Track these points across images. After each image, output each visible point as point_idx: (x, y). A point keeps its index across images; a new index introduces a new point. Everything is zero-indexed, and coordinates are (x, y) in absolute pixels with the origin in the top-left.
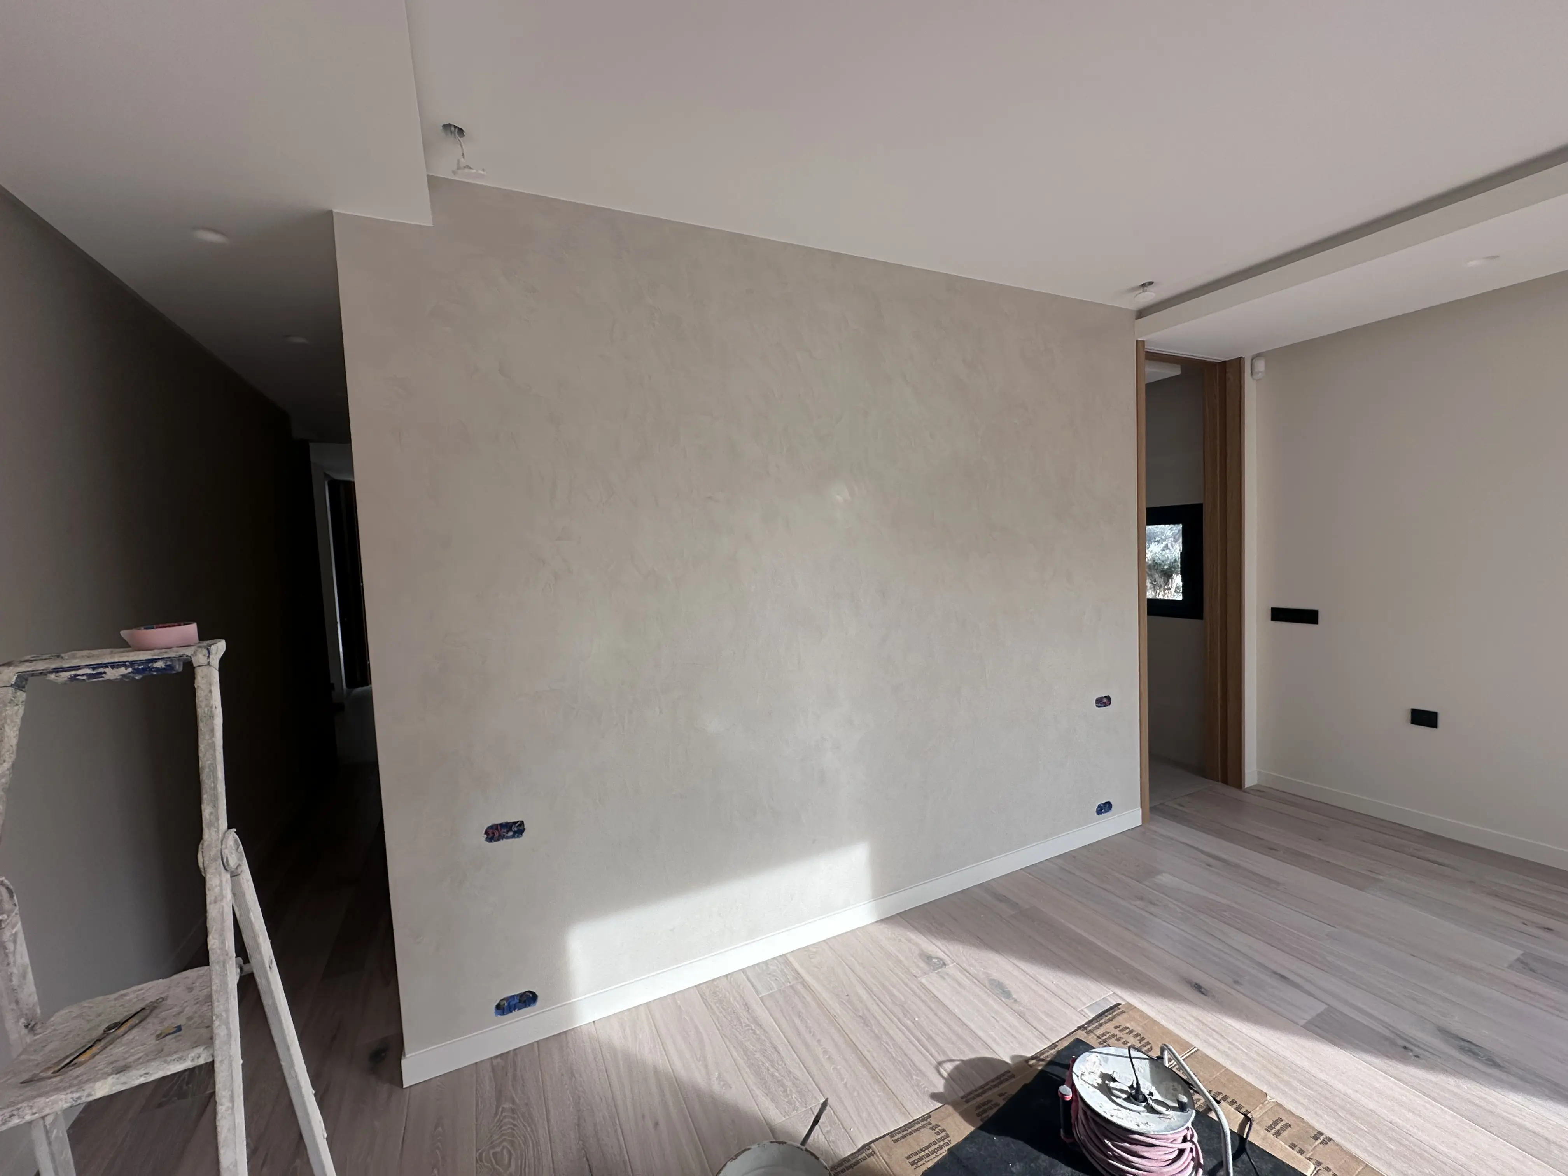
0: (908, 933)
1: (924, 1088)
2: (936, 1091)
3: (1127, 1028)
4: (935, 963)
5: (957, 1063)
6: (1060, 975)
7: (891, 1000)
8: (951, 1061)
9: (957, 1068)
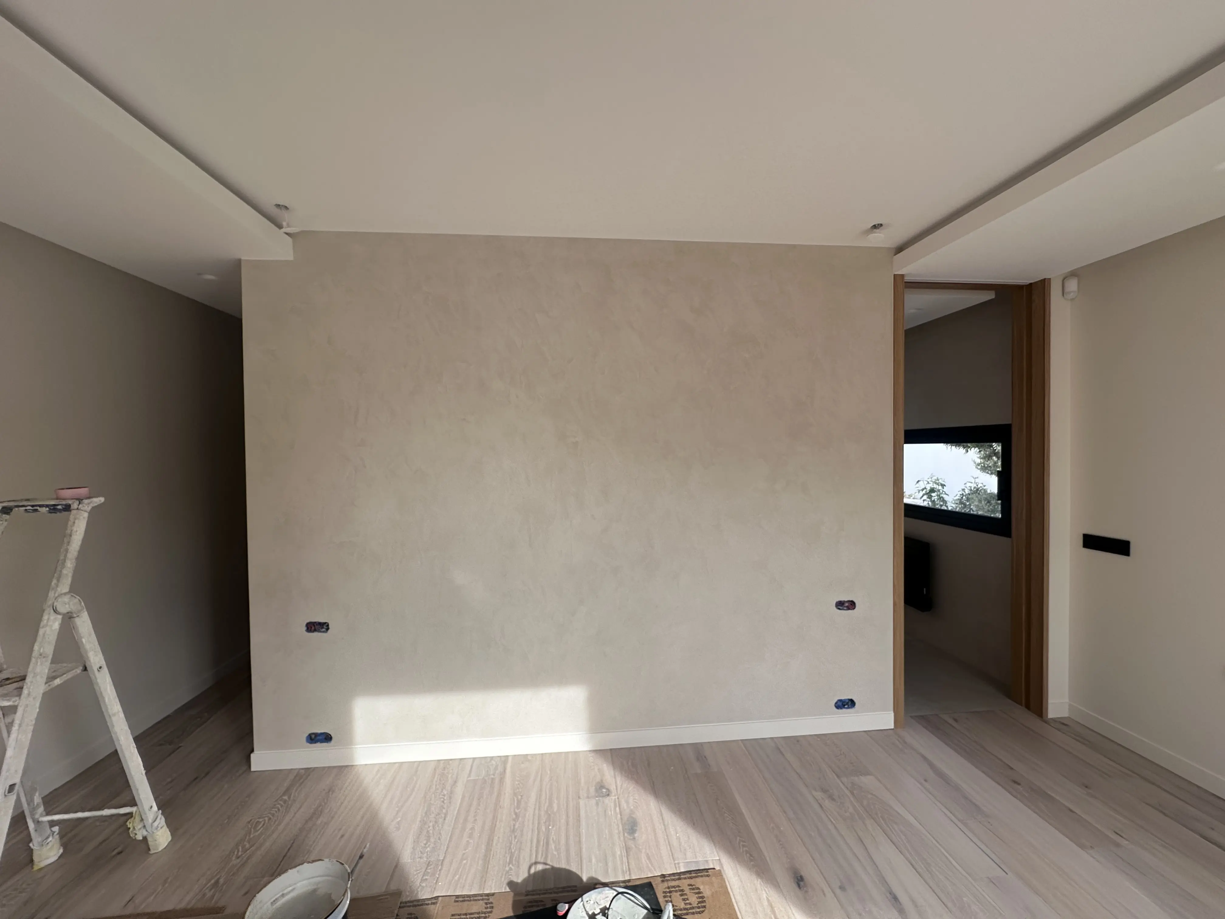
0: (605, 765)
1: (511, 875)
2: (515, 880)
3: (698, 889)
4: (602, 792)
5: (548, 867)
6: (690, 831)
7: (547, 809)
8: (545, 864)
9: (544, 871)
